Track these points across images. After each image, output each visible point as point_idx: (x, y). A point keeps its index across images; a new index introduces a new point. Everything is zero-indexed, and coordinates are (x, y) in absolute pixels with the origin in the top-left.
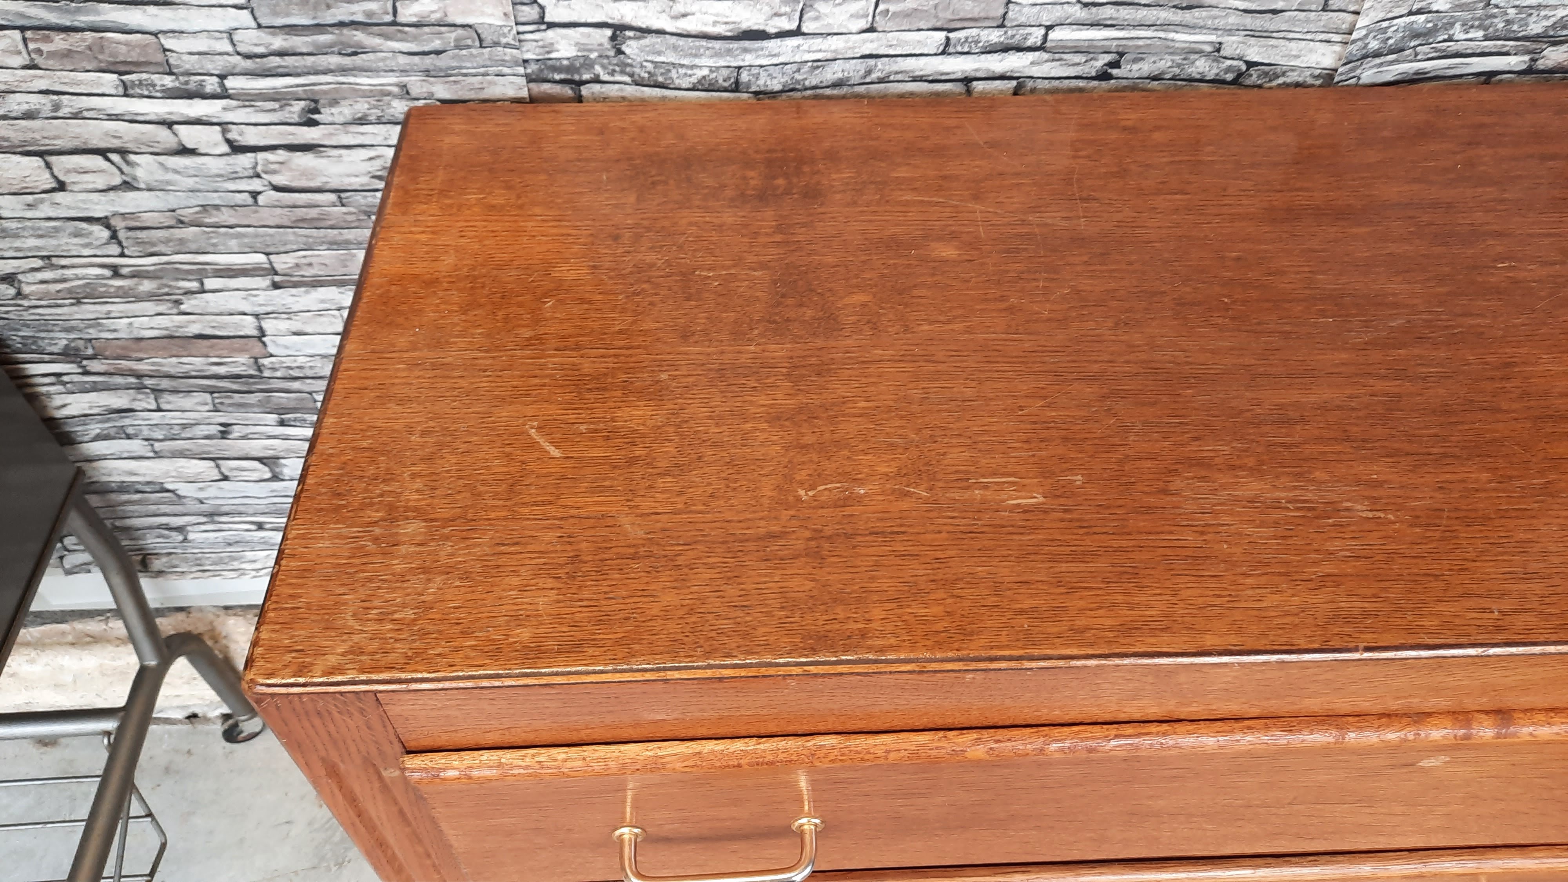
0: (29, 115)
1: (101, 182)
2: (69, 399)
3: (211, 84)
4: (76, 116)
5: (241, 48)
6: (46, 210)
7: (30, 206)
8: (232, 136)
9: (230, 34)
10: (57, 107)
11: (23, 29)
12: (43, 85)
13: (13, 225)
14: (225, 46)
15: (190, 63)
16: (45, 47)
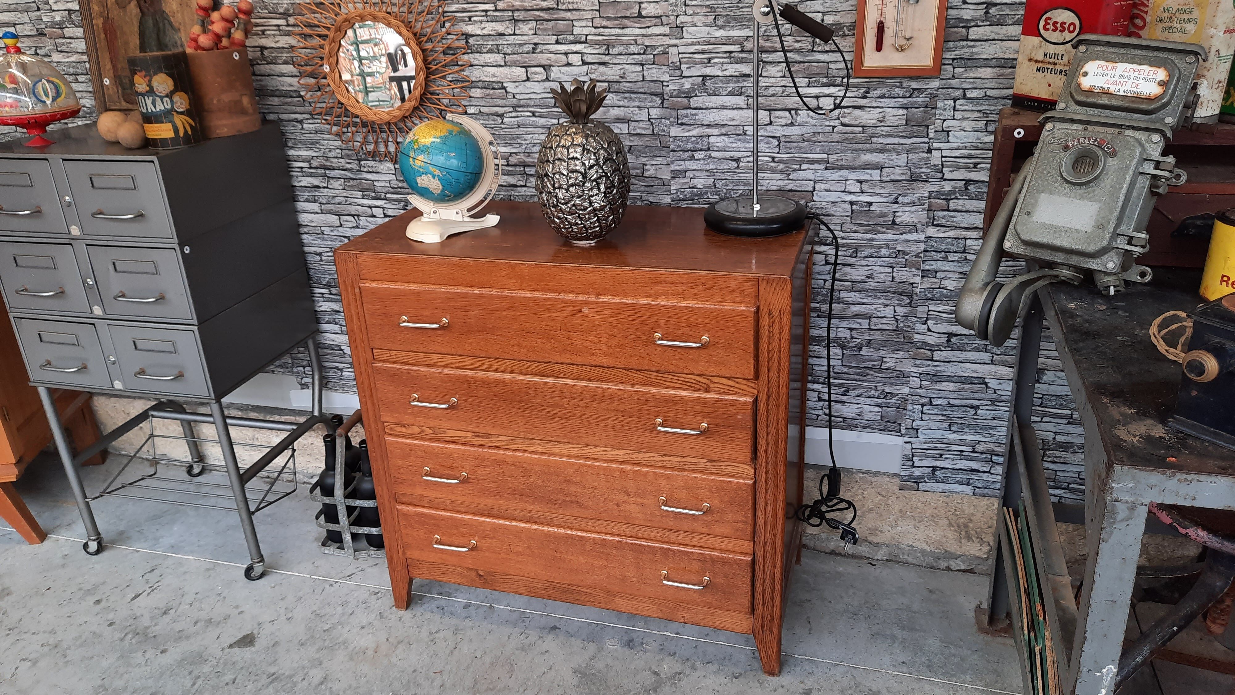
0: (339, 204)
1: (350, 225)
2: (323, 304)
3: (383, 196)
4: (350, 204)
5: (392, 186)
6: (335, 233)
7: (332, 231)
8: (385, 212)
9: (390, 181)
10: (346, 201)
11: (344, 179)
12: (345, 195)
13: (326, 236)
14: (388, 185)
15: (379, 189)
16: (348, 184)
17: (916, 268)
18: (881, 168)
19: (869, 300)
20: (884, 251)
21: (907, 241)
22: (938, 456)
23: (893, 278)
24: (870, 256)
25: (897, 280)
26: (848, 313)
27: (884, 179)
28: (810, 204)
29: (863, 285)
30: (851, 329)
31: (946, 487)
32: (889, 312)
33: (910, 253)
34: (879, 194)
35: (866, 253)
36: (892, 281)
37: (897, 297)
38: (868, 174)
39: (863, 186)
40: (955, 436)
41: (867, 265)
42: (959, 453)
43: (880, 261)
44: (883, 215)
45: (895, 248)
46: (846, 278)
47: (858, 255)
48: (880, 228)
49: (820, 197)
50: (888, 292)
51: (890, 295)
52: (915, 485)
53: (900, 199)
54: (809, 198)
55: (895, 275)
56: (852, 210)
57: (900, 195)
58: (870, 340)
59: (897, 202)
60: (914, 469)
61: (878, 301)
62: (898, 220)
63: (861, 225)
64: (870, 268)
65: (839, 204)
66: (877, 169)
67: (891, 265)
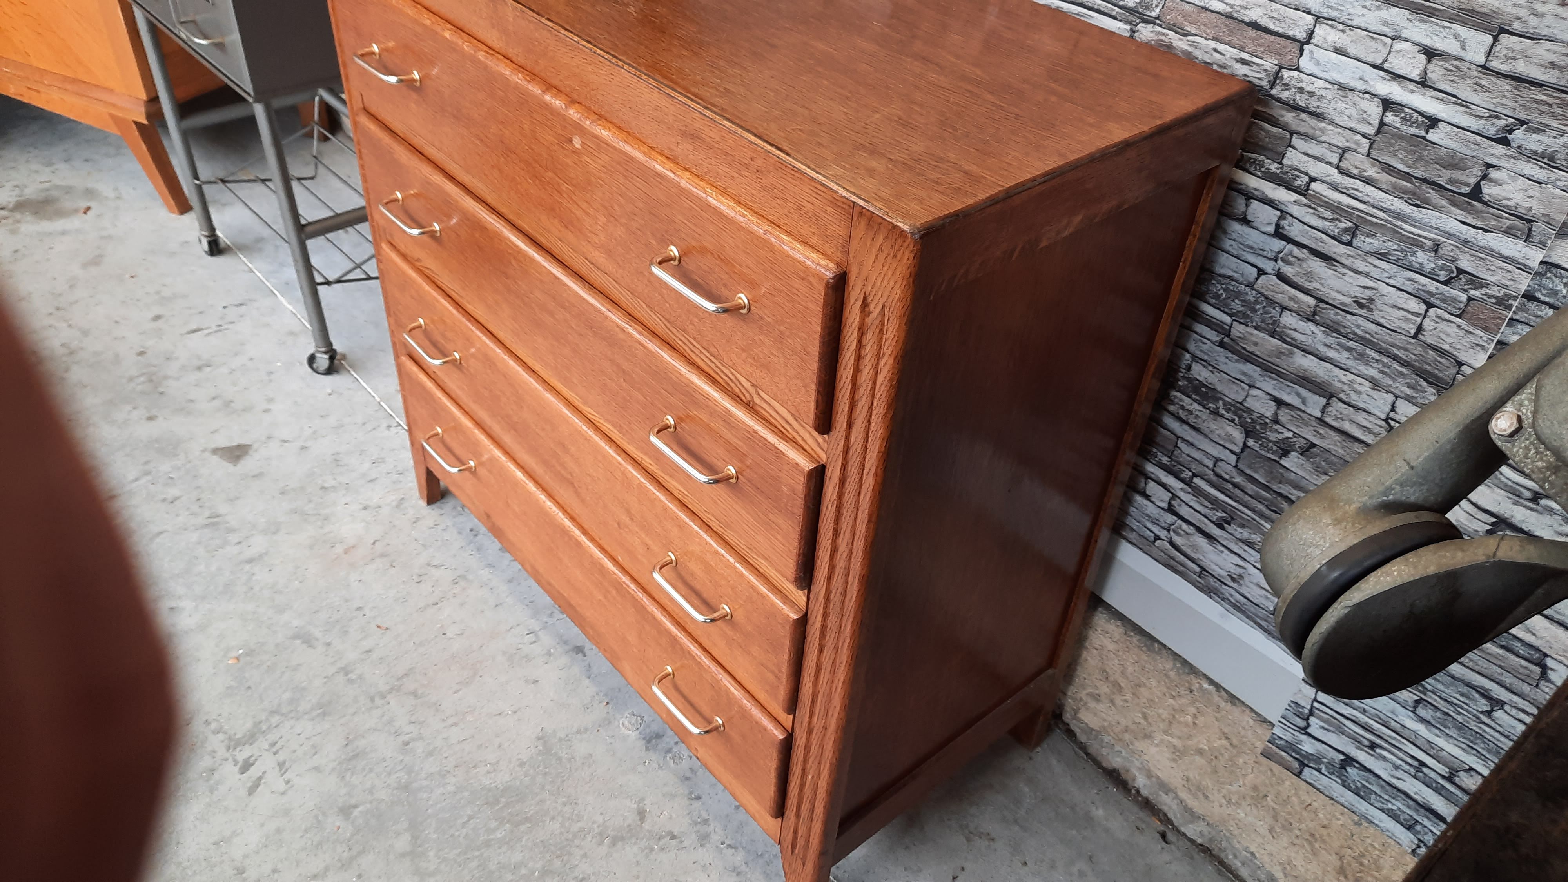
17: (1486, 329)
18: (1500, 31)
19: (1342, 357)
20: (1422, 257)
21: (1492, 253)
22: (1366, 742)
23: (1420, 329)
24: (1383, 256)
25: (1428, 337)
26: (1285, 364)
27: (1495, 64)
28: (1286, 74)
29: (1340, 317)
30: (1280, 403)
31: (1362, 806)
32: (1380, 403)
33: (1487, 286)
34: (1465, 104)
35: (1375, 243)
36: (1415, 337)
37: (1414, 379)
38: (1456, 36)
39: (1430, 67)
40: (1421, 729)
41: (1367, 275)
42: (1416, 764)
43: (1402, 277)
44: (1454, 163)
45: (1454, 260)
46: (1308, 285)
47: (1356, 242)
48: (1432, 194)
49: (1318, 63)
50: (1395, 358)
51: (1396, 366)
52: (1296, 765)
53: (1519, 136)
54: (1290, 58)
55: (1428, 324)
56: (1382, 124)
57: (1522, 123)
58: (1313, 445)
59: (1504, 141)
60: (1304, 737)
61: (1363, 369)
62: (1488, 190)
63: (1388, 169)
64: (1370, 283)
65: (1354, 97)
66: (1487, 30)
67: (1426, 296)
